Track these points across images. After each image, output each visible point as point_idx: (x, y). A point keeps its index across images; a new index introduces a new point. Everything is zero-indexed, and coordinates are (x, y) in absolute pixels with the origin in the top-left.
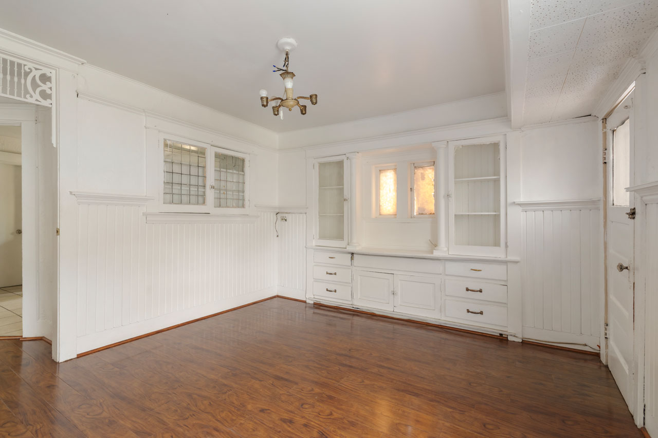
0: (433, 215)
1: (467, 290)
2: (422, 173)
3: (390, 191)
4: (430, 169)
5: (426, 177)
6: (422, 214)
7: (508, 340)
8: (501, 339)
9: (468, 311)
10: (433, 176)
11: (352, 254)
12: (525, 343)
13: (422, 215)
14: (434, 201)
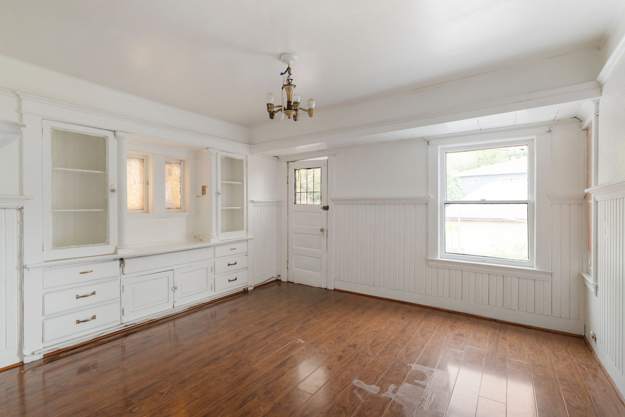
0: (179, 209)
1: (229, 265)
2: (169, 169)
3: (135, 183)
4: (177, 166)
5: (173, 173)
6: (169, 208)
7: (248, 291)
8: (245, 292)
9: (229, 281)
10: (179, 173)
11: (122, 260)
12: (256, 288)
13: (169, 210)
14: (180, 197)
